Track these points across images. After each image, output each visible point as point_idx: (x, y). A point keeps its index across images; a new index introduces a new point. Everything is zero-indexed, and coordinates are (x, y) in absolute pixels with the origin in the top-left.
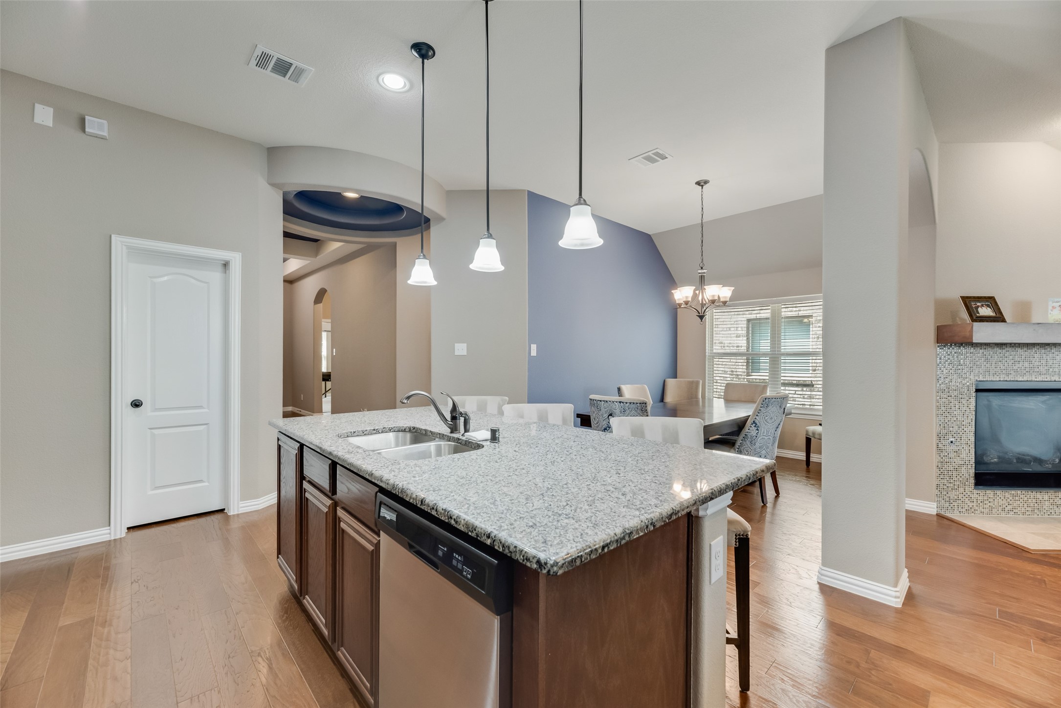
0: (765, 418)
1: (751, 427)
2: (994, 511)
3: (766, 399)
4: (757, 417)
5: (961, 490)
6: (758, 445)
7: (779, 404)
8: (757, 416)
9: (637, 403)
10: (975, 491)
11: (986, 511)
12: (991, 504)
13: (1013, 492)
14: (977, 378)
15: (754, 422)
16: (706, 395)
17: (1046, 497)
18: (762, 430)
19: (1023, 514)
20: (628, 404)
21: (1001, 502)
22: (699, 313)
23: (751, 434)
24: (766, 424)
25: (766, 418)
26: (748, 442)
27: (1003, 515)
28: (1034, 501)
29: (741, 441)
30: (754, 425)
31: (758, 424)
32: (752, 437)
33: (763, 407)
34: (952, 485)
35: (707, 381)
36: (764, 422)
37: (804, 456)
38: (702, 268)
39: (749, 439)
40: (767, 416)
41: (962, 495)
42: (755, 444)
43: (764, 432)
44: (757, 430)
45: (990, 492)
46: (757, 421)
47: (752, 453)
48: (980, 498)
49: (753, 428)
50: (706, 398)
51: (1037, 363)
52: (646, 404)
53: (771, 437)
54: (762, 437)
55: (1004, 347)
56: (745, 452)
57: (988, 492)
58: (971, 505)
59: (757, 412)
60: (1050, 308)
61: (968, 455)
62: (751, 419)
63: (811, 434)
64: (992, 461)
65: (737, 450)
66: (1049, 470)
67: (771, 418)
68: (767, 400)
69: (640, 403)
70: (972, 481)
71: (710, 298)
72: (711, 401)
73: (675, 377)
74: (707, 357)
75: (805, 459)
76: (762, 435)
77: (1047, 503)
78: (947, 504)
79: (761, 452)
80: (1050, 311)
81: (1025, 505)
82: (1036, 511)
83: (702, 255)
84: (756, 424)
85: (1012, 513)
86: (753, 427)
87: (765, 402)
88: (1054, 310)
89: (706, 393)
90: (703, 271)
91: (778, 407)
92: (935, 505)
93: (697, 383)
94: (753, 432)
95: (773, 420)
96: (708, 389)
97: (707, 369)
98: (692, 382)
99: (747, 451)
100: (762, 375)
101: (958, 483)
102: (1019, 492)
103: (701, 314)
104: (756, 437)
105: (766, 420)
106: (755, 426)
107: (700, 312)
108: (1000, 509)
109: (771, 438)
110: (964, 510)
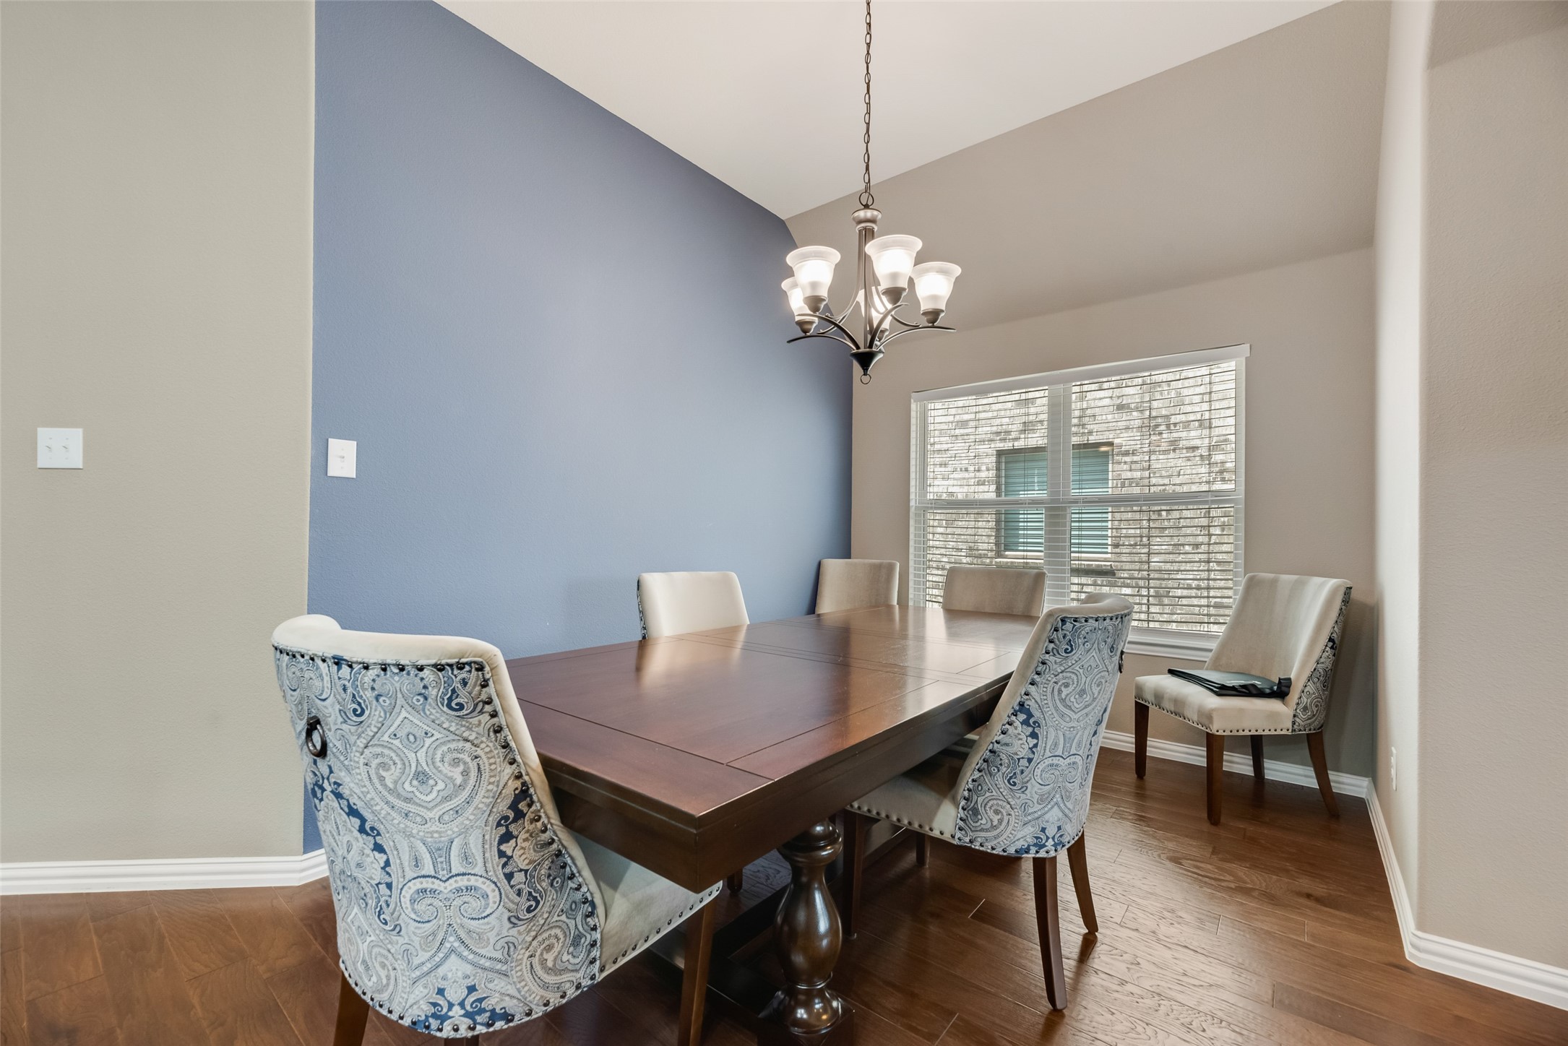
0: (1060, 691)
1: (1010, 724)
3: (1063, 621)
4: (1032, 689)
6: (1034, 789)
7: (1109, 640)
8: (1032, 684)
9: (421, 669)
15: (1021, 705)
16: (911, 596)
18: (1050, 735)
20: (372, 673)
22: (858, 347)
23: (1010, 750)
24: (1062, 716)
25: (1065, 691)
26: (999, 777)
29: (977, 775)
30: (1022, 717)
31: (1037, 714)
32: (1015, 761)
33: (1055, 652)
35: (911, 563)
36: (1056, 708)
37: (1132, 743)
38: (866, 207)
39: (1003, 769)
40: (1067, 685)
42: (1024, 789)
44: (1034, 735)
46: (1031, 704)
47: (1013, 820)
49: (1019, 729)
50: (911, 603)
52: (480, 668)
53: (1078, 759)
54: (1049, 761)
56: (991, 813)
59: (1035, 667)
62: (1012, 696)
63: (1149, 697)
65: (963, 803)
67: (1081, 692)
68: (1069, 626)
69: (440, 668)
72: (921, 610)
73: (847, 555)
74: (912, 510)
75: (1134, 752)
76: (1048, 754)
79: (1046, 817)
83: (867, 168)
84: (1030, 715)
86: (1017, 724)
87: (1060, 634)
89: (911, 591)
90: (868, 214)
91: (1106, 651)
93: (890, 568)
94: (1018, 741)
95: (1088, 698)
96: (915, 582)
97: (912, 536)
98: (879, 566)
99: (997, 812)
100: (1029, 554)
103: (862, 350)
104: (1030, 760)
105: (1063, 701)
106: (1025, 723)
107: (861, 344)
109: (1080, 763)
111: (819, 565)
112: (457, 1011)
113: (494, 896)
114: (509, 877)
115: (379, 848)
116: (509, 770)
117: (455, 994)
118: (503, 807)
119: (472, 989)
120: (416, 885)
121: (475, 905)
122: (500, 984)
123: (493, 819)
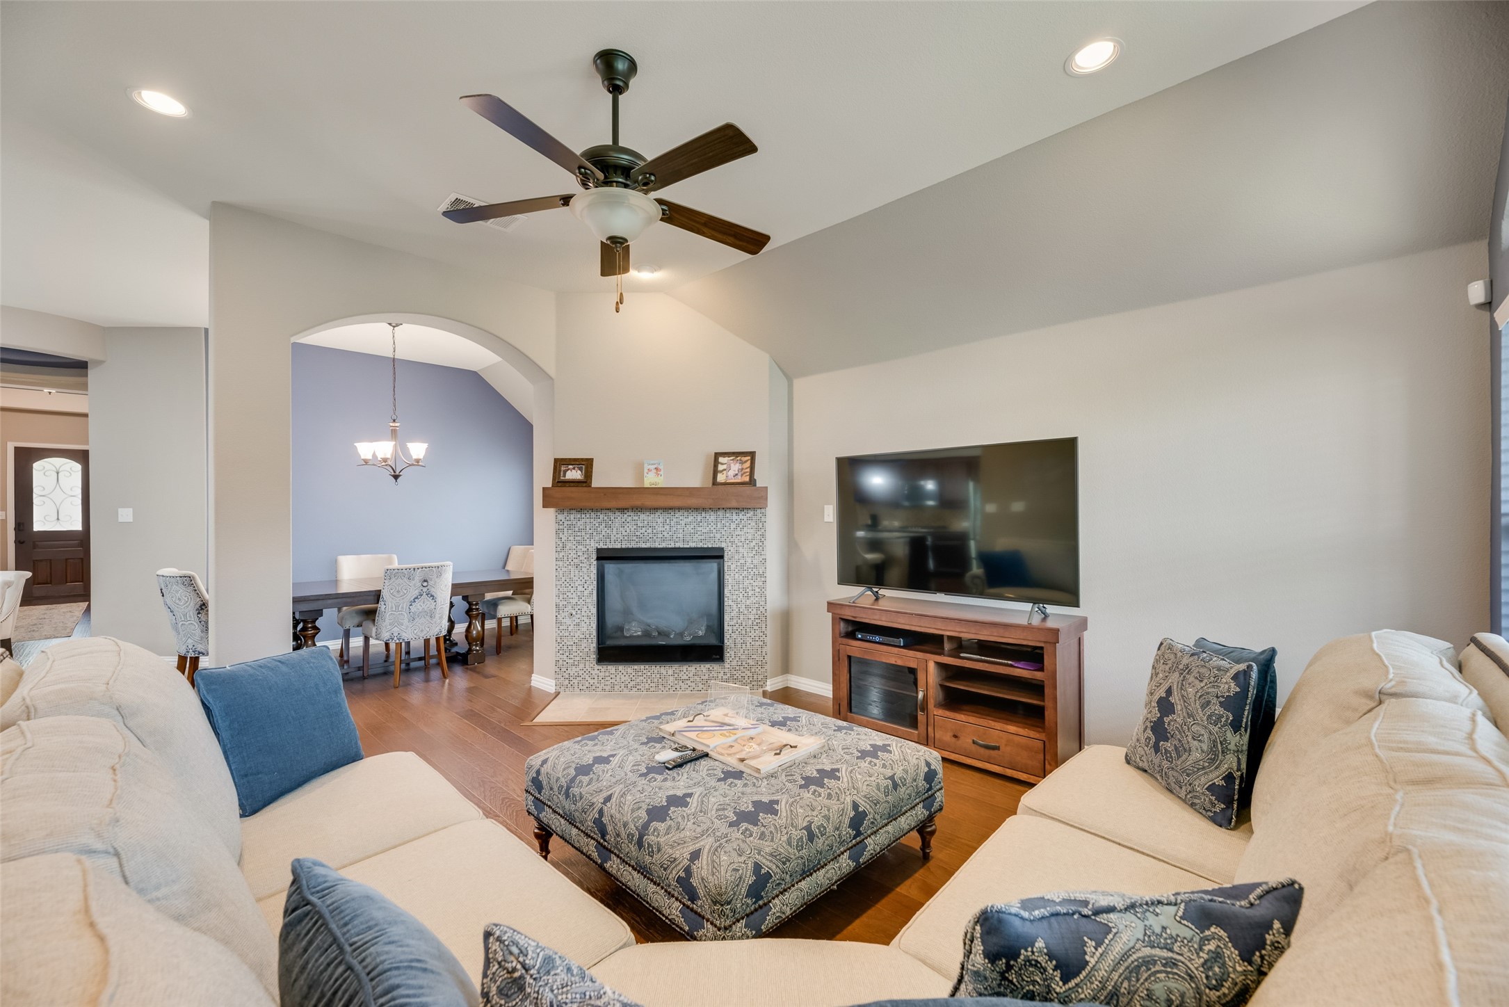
2: (616, 688)
5: (581, 666)
6: (387, 621)
10: (597, 667)
11: (607, 688)
12: (613, 681)
13: (636, 667)
14: (597, 545)
17: (670, 672)
18: (390, 604)
19: (648, 690)
21: (623, 679)
24: (393, 598)
25: (392, 591)
27: (626, 691)
28: (658, 676)
34: (571, 661)
36: (389, 596)
38: (394, 421)
41: (583, 672)
43: (392, 608)
44: (385, 604)
45: (611, 668)
48: (602, 674)
51: (660, 529)
53: (403, 612)
54: (391, 612)
55: (625, 511)
57: (609, 667)
58: (592, 682)
60: (646, 471)
61: (590, 627)
62: (385, 590)
64: (634, 634)
66: (686, 643)
67: (398, 592)
70: (594, 656)
71: (383, 457)
77: (671, 678)
78: (567, 682)
80: (645, 474)
81: (649, 681)
82: (660, 687)
85: (635, 689)
88: (650, 473)
91: (405, 579)
92: (553, 682)
95: (401, 593)
101: (578, 659)
102: (642, 667)
104: (385, 612)
108: (623, 685)
110: (584, 688)
111: (510, 549)
112: (191, 651)
113: (197, 626)
114: (200, 622)
115: (174, 615)
116: (199, 599)
117: (190, 647)
118: (198, 606)
119: (194, 646)
120: (181, 623)
121: (193, 627)
122: (200, 646)
123: (196, 608)
